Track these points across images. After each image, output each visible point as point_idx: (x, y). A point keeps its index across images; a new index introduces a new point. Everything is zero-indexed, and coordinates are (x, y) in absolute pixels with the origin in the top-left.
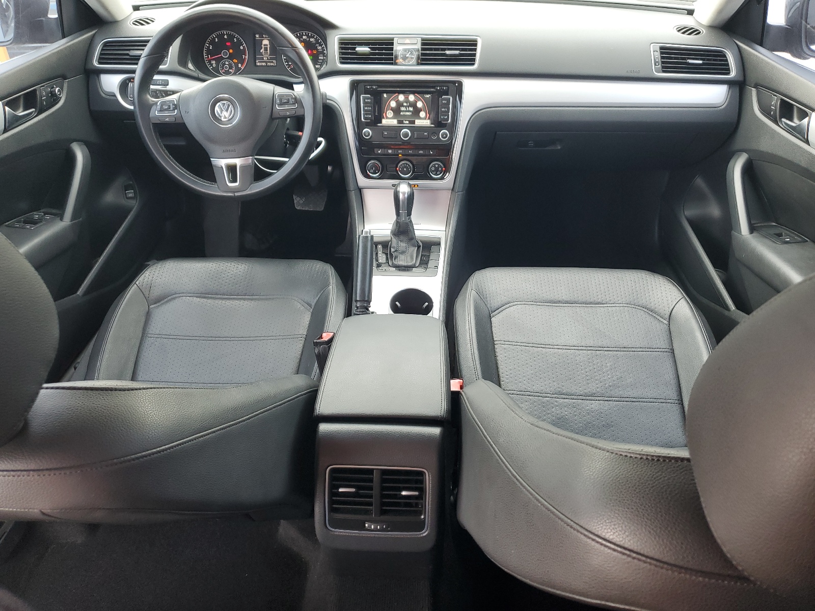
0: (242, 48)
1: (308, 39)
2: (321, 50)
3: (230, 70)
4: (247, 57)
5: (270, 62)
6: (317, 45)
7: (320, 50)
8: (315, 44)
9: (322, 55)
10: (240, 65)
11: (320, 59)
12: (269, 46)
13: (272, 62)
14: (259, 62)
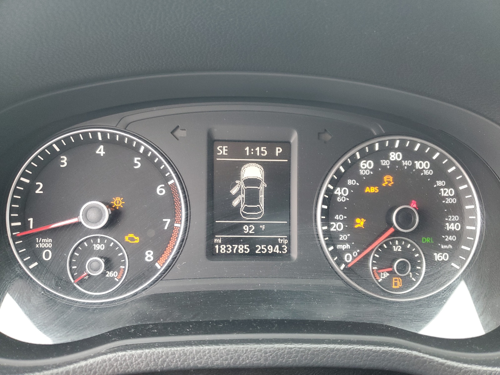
0: (160, 190)
1: (406, 163)
2: (454, 201)
3: (110, 274)
4: (180, 226)
5: (267, 242)
6: (440, 183)
7: (448, 201)
8: (434, 178)
9: (456, 218)
10: (149, 256)
11: (451, 233)
12: (262, 187)
13: (274, 242)
14: (225, 242)
